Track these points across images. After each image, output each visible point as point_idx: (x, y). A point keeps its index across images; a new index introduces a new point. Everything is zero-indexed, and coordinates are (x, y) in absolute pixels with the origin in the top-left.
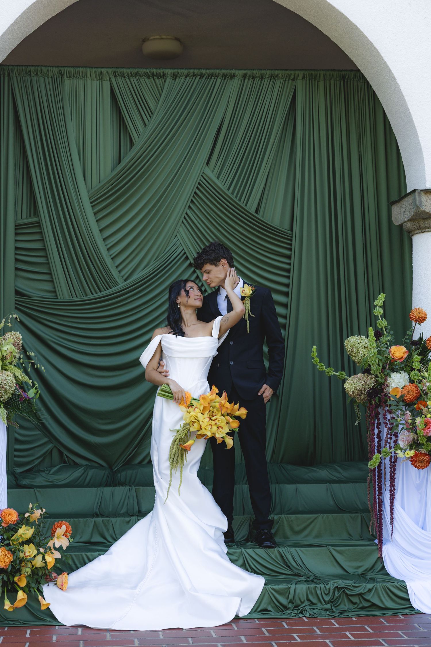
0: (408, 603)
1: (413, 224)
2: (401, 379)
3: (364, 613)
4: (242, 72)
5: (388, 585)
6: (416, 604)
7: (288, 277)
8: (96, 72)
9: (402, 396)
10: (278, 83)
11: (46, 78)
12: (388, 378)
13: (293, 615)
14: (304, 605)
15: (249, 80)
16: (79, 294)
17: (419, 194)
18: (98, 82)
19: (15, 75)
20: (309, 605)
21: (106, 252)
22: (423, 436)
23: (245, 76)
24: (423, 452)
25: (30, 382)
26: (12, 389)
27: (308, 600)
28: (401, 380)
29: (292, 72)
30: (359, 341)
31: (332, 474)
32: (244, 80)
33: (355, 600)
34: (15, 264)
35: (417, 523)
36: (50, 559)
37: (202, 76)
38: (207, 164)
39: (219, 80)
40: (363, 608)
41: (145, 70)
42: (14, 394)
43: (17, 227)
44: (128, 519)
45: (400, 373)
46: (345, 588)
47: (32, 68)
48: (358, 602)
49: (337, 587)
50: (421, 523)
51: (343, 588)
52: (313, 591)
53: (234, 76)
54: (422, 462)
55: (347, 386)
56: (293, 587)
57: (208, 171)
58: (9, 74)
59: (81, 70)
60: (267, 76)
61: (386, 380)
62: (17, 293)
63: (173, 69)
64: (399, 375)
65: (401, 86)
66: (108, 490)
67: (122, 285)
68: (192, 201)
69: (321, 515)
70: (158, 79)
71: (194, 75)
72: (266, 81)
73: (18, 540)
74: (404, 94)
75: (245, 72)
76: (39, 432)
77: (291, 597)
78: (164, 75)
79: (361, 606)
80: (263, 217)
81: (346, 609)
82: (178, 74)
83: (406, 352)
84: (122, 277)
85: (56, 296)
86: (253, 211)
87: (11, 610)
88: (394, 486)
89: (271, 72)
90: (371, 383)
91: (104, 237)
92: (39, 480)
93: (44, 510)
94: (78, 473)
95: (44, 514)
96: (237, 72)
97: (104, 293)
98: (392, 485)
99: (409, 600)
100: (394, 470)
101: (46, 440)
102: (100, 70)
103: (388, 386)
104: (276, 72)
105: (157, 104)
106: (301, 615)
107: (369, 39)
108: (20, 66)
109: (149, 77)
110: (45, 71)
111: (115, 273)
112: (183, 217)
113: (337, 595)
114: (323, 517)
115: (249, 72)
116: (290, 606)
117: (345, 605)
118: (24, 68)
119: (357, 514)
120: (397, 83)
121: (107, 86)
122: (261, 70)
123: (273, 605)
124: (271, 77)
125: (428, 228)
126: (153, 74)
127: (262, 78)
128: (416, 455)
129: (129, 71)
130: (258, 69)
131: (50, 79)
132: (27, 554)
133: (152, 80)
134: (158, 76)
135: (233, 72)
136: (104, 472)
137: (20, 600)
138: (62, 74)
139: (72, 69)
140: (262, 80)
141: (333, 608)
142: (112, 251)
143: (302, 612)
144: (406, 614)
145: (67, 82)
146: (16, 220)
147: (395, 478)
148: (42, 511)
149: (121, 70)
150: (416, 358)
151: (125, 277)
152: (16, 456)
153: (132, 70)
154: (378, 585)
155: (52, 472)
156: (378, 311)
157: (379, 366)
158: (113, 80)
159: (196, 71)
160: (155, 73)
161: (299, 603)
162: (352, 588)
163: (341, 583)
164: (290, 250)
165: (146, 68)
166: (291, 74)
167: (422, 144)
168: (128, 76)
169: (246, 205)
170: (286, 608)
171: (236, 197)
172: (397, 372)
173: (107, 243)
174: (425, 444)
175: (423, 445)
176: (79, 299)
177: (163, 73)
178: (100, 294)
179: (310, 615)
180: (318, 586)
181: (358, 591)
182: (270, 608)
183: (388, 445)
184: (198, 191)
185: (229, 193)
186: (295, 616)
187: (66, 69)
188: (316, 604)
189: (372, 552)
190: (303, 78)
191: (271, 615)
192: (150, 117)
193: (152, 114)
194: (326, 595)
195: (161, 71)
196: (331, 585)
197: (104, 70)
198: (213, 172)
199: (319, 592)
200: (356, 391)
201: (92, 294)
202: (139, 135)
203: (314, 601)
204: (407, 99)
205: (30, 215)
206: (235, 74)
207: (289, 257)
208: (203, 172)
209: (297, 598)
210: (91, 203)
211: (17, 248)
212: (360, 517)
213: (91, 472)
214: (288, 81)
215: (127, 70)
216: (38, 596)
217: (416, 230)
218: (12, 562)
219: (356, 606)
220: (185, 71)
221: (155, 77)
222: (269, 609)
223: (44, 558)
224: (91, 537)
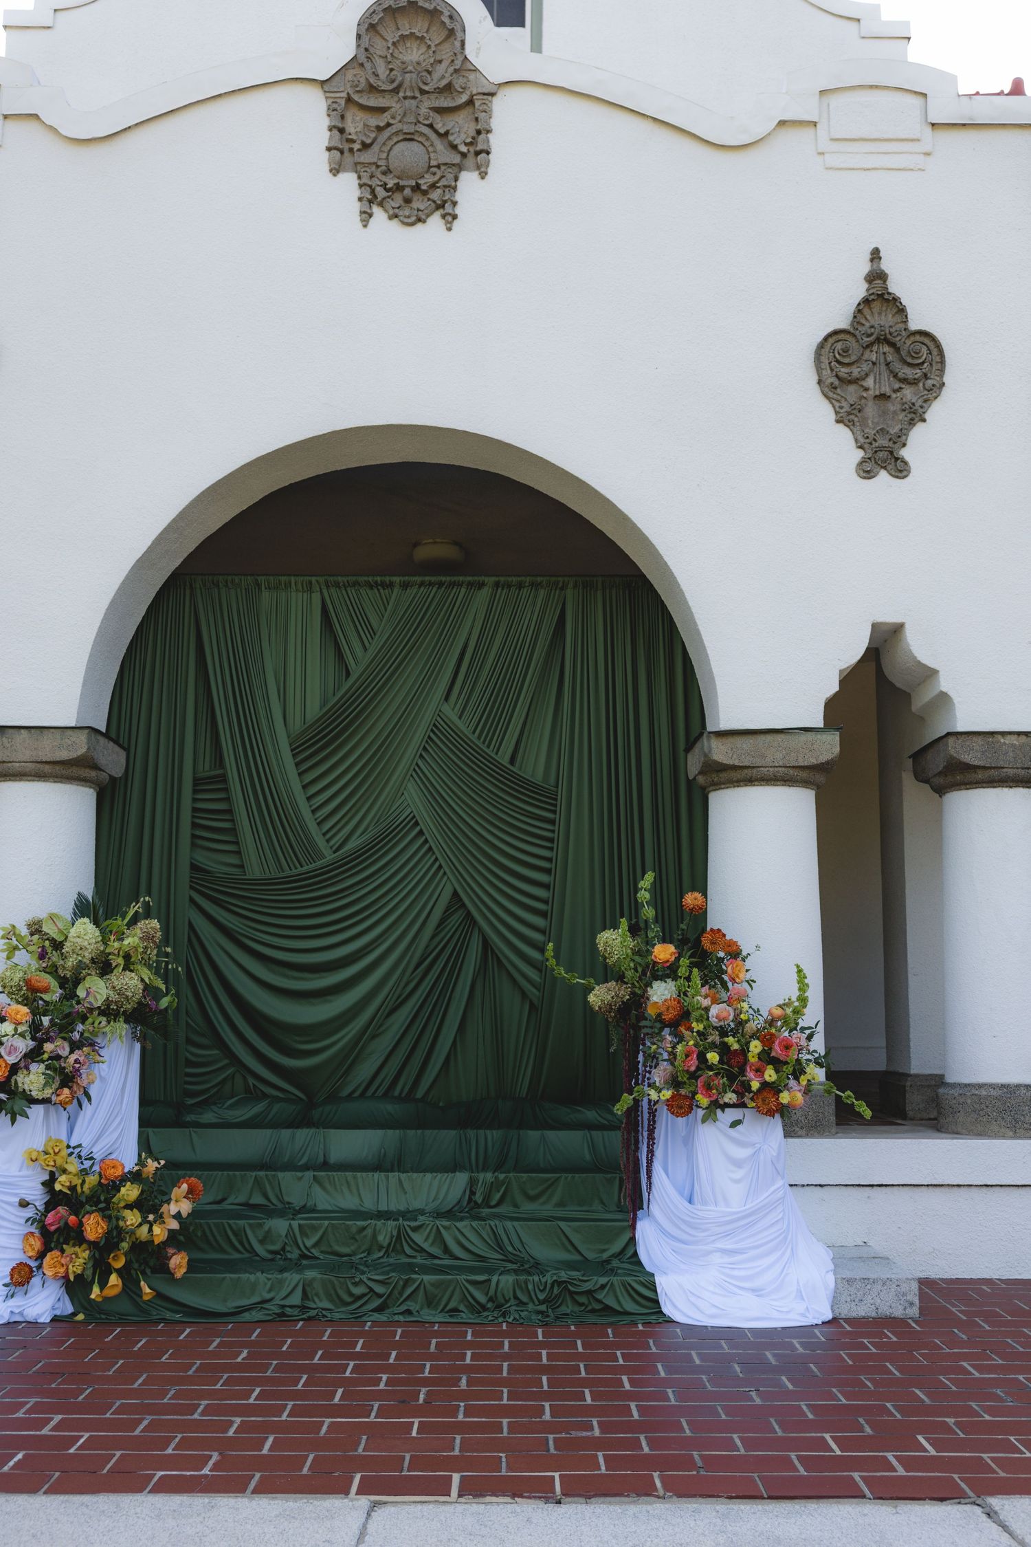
0: (657, 1306)
1: (705, 778)
2: (666, 989)
3: (592, 1319)
4: (493, 579)
5: (629, 1279)
6: (667, 1309)
7: (551, 849)
8: (303, 581)
9: (659, 1015)
10: (542, 593)
11: (239, 590)
12: (649, 989)
13: (490, 1318)
14: (509, 1305)
15: (503, 589)
16: (274, 869)
17: (709, 738)
18: (305, 594)
19: (198, 586)
20: (517, 1305)
21: (311, 814)
22: (683, 1070)
23: (497, 584)
24: (683, 1093)
25: (163, 987)
26: (137, 996)
27: (516, 1298)
28: (666, 992)
29: (560, 579)
30: (614, 937)
31: (602, 1117)
32: (497, 590)
33: (583, 1299)
34: (192, 829)
35: (681, 1194)
36: (159, 1233)
37: (441, 584)
38: (447, 699)
39: (463, 590)
40: (593, 1311)
41: (366, 578)
42: (140, 1003)
43: (197, 782)
44: (299, 1174)
45: (666, 982)
46: (569, 1282)
47: (221, 578)
48: (586, 1302)
49: (556, 1281)
50: (687, 1192)
51: (565, 1282)
52: (523, 1286)
53: (481, 585)
54: (681, 1108)
55: (591, 998)
56: (495, 1279)
57: (446, 709)
58: (191, 585)
59: (283, 579)
60: (527, 585)
61: (645, 991)
62: (194, 867)
63: (403, 576)
64: (663, 984)
65: (686, 594)
66: (286, 1133)
67: (329, 856)
68: (425, 749)
69: (564, 1175)
70: (384, 589)
71: (431, 584)
72: (525, 591)
73: (120, 1200)
74: (691, 603)
75: (497, 579)
76: (217, 1052)
77: (492, 1293)
78: (391, 585)
79: (590, 1308)
80: (520, 769)
81: (569, 1312)
82: (409, 583)
83: (674, 953)
84: (331, 848)
85: (245, 872)
86: (505, 761)
87: (100, 1299)
88: (653, 1139)
89: (532, 578)
90: (624, 996)
91: (308, 795)
92: (208, 1117)
93: (163, 1162)
94: (259, 1108)
95: (161, 1168)
96: (486, 579)
97: (306, 868)
98: (651, 1137)
99: (657, 1302)
100: (654, 1116)
101: (226, 1062)
102: (310, 578)
103: (648, 999)
104: (539, 579)
105: (381, 621)
106: (501, 1320)
107: (644, 532)
108: (205, 575)
109: (371, 587)
110: (237, 581)
111: (321, 842)
112: (412, 768)
113: (556, 1291)
114: (566, 1178)
115: (502, 579)
116: (489, 1305)
117: (568, 1307)
118: (210, 578)
119: (614, 1175)
120: (681, 590)
121: (316, 598)
122: (519, 576)
123: (467, 1303)
124: (533, 584)
125: (724, 784)
126: (376, 582)
127: (520, 586)
128: (673, 1097)
129: (345, 579)
130: (514, 576)
131: (244, 591)
132: (128, 1223)
133: (376, 590)
134: (384, 585)
135: (481, 579)
136: (294, 1107)
137: (113, 1286)
138: (258, 585)
139: (272, 578)
140: (520, 590)
141: (550, 1310)
142: (318, 814)
143: (504, 1315)
144: (650, 1323)
145: (266, 595)
146: (194, 773)
147: (655, 1128)
148: (159, 1163)
149: (335, 578)
150: (683, 961)
151: (334, 848)
152: (186, 1083)
153: (350, 578)
154: (615, 1280)
155: (226, 1106)
156: (644, 896)
157: (637, 972)
158: (325, 591)
159: (433, 579)
160: (379, 582)
161: (503, 1301)
162: (578, 1283)
163: (563, 1275)
164: (554, 812)
165: (368, 576)
166: (558, 582)
167: (715, 670)
168: (344, 585)
169: (497, 754)
170: (484, 1308)
171: (484, 743)
172: (661, 980)
173: (312, 803)
174: (687, 1081)
175: (685, 1083)
176: (273, 875)
177: (390, 581)
178: (300, 870)
179: (515, 1319)
180: (531, 1278)
181: (587, 1286)
182: (462, 1307)
183: (647, 1082)
184: (432, 735)
185: (474, 738)
186: (493, 1320)
187: (263, 578)
188: (527, 1304)
189: (623, 1229)
190: (575, 586)
191: (462, 1318)
192: (372, 638)
193: (375, 634)
194: (541, 1291)
195: (387, 579)
196: (549, 1278)
197: (314, 579)
198: (453, 710)
199: (530, 1287)
200: (603, 1006)
201: (291, 870)
202: (356, 662)
203: (524, 1299)
204: (694, 610)
205: (215, 767)
206: (483, 582)
207: (553, 822)
208: (440, 711)
209: (499, 1294)
210: (292, 750)
211: (195, 810)
212: (618, 1179)
213: (277, 1107)
214: (556, 590)
215: (344, 578)
216: (140, 1282)
217: (710, 786)
218: (106, 1233)
219: (583, 1308)
220: (418, 579)
221: (379, 587)
222: (460, 1309)
223: (150, 1230)
224: (250, 1198)
